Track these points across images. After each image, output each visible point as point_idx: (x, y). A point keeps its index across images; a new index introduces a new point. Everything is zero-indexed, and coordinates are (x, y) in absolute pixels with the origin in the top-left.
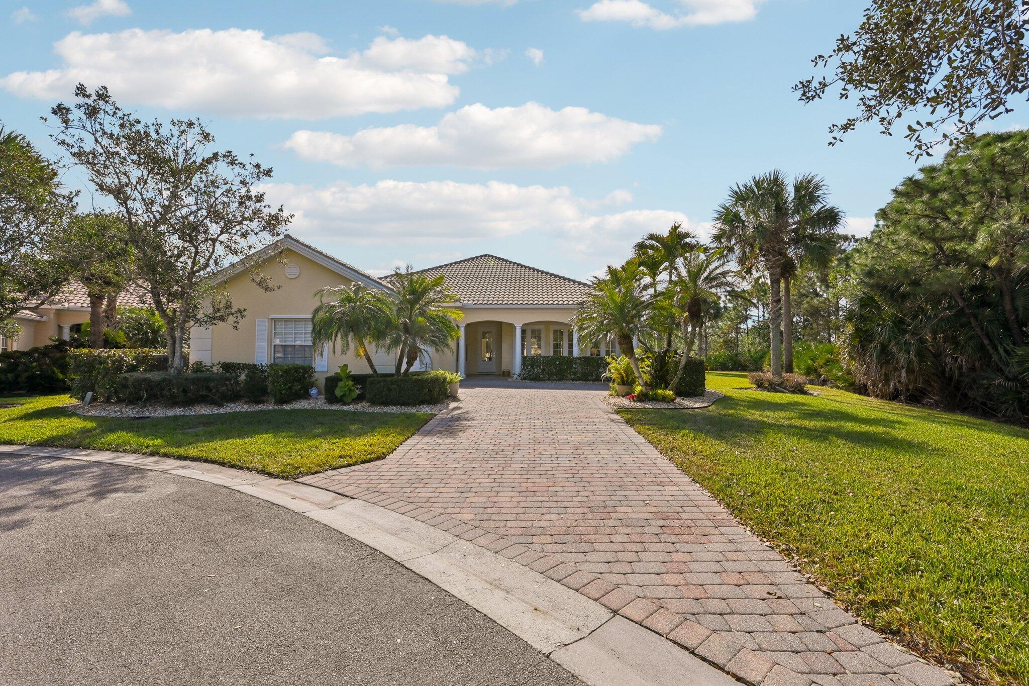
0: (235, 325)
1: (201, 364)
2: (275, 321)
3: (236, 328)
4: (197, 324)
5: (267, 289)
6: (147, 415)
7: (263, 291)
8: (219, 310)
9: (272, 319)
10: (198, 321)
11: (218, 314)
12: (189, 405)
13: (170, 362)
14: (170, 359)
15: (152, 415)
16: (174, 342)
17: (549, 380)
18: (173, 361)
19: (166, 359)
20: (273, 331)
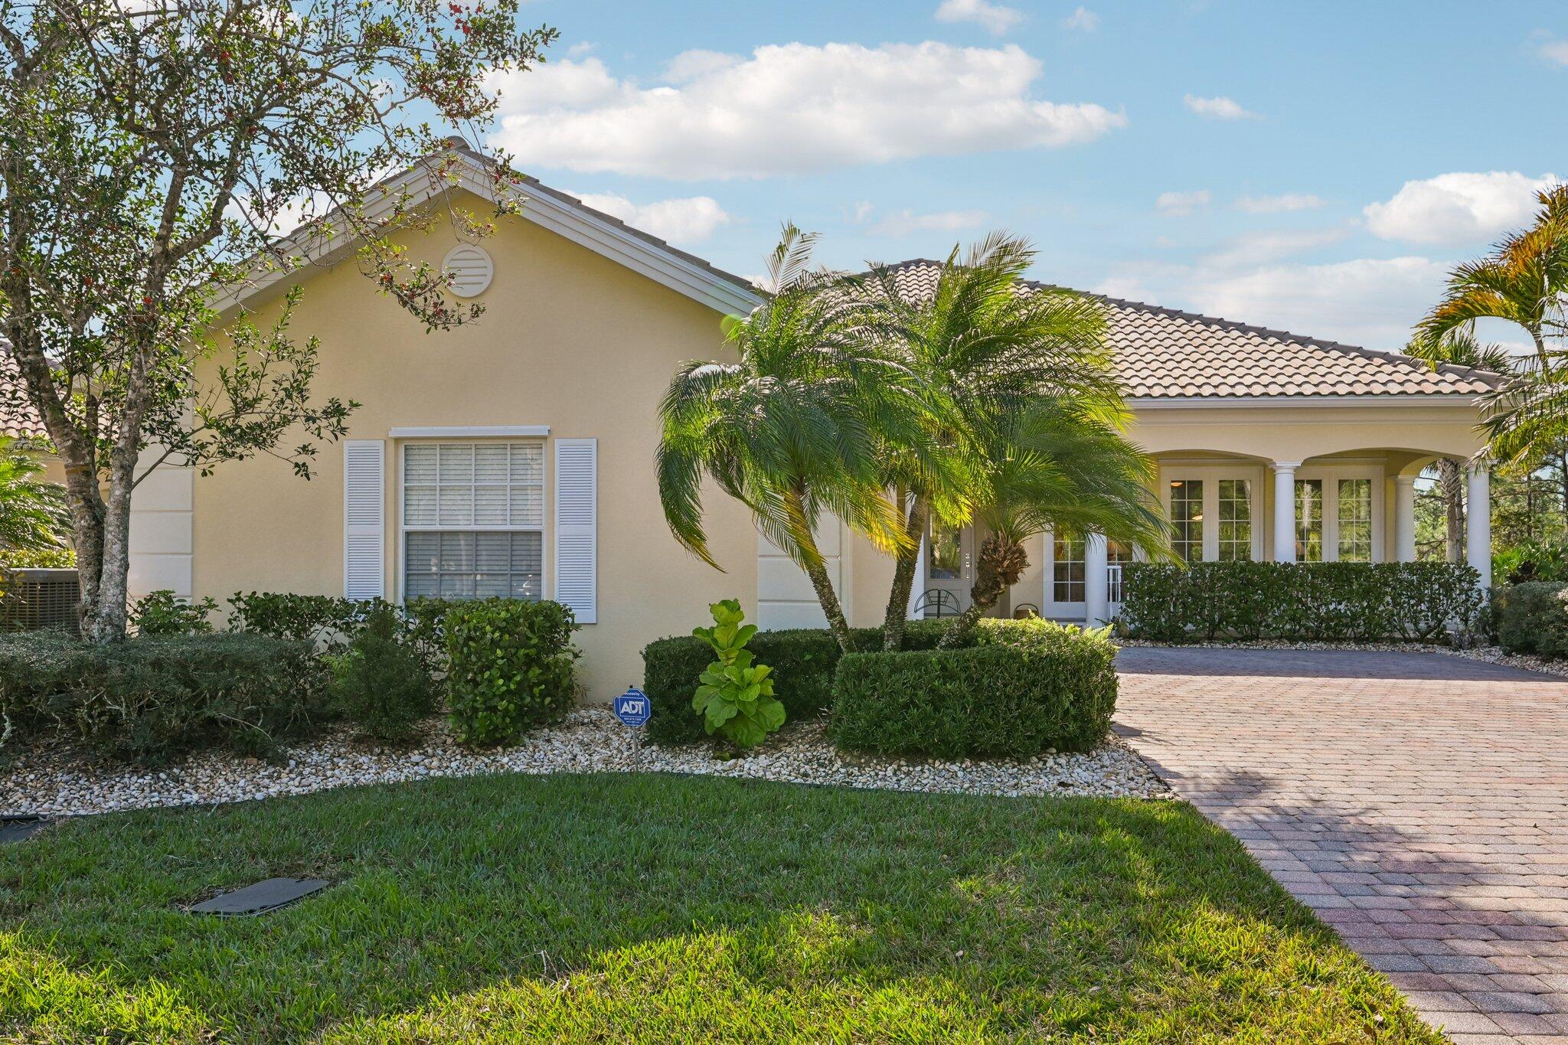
0: (301, 459)
1: (170, 600)
2: (408, 446)
3: (302, 469)
4: (179, 457)
5: (438, 317)
6: (26, 807)
7: (417, 324)
8: (250, 405)
9: (397, 440)
10: (180, 442)
11: (245, 421)
12: (169, 763)
13: (84, 596)
14: (85, 587)
15: (44, 808)
16: (98, 523)
17: (1211, 639)
18: (95, 593)
19: (70, 584)
20: (402, 485)
